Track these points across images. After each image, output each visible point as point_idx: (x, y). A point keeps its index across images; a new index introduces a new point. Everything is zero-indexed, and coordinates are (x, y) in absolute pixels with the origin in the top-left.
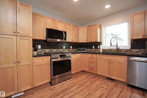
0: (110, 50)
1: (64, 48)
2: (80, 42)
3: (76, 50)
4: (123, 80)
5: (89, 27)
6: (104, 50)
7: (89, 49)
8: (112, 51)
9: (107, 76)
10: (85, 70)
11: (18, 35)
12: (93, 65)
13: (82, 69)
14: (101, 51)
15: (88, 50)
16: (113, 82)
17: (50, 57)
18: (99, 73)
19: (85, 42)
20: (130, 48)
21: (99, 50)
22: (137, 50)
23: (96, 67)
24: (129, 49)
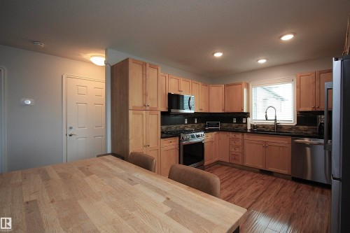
0: (264, 126)
1: (186, 122)
2: (212, 111)
3: (203, 125)
4: (286, 172)
5: (228, 85)
6: (253, 126)
7: (227, 124)
8: (267, 129)
9: (261, 167)
10: (221, 159)
11: (148, 108)
12: (238, 150)
13: (217, 159)
14: (249, 128)
15: (224, 125)
16: (270, 177)
17: (178, 138)
18: (247, 163)
19: (221, 111)
20: (296, 123)
21: (244, 125)
22: (306, 127)
23: (243, 153)
24: (294, 125)
